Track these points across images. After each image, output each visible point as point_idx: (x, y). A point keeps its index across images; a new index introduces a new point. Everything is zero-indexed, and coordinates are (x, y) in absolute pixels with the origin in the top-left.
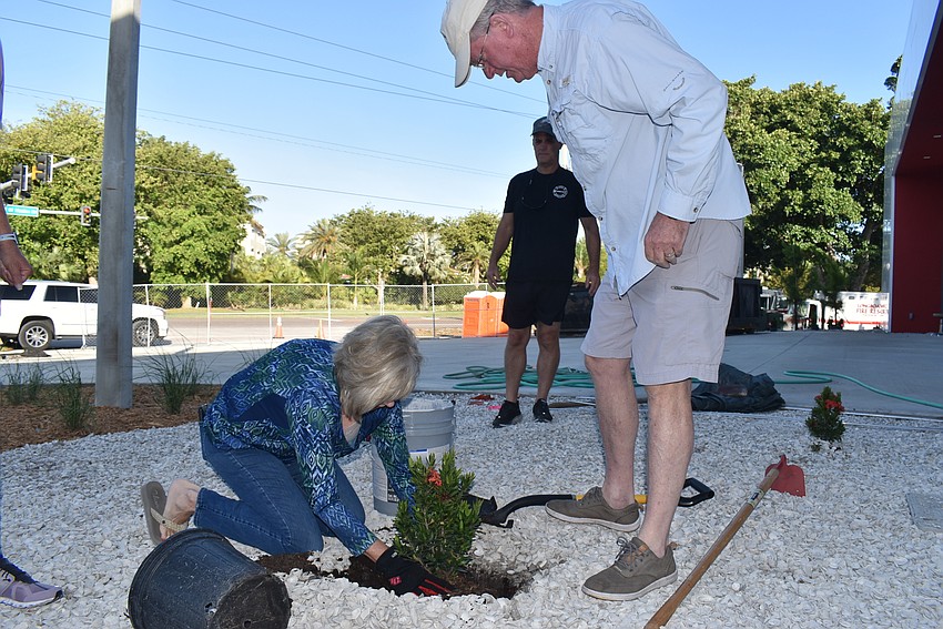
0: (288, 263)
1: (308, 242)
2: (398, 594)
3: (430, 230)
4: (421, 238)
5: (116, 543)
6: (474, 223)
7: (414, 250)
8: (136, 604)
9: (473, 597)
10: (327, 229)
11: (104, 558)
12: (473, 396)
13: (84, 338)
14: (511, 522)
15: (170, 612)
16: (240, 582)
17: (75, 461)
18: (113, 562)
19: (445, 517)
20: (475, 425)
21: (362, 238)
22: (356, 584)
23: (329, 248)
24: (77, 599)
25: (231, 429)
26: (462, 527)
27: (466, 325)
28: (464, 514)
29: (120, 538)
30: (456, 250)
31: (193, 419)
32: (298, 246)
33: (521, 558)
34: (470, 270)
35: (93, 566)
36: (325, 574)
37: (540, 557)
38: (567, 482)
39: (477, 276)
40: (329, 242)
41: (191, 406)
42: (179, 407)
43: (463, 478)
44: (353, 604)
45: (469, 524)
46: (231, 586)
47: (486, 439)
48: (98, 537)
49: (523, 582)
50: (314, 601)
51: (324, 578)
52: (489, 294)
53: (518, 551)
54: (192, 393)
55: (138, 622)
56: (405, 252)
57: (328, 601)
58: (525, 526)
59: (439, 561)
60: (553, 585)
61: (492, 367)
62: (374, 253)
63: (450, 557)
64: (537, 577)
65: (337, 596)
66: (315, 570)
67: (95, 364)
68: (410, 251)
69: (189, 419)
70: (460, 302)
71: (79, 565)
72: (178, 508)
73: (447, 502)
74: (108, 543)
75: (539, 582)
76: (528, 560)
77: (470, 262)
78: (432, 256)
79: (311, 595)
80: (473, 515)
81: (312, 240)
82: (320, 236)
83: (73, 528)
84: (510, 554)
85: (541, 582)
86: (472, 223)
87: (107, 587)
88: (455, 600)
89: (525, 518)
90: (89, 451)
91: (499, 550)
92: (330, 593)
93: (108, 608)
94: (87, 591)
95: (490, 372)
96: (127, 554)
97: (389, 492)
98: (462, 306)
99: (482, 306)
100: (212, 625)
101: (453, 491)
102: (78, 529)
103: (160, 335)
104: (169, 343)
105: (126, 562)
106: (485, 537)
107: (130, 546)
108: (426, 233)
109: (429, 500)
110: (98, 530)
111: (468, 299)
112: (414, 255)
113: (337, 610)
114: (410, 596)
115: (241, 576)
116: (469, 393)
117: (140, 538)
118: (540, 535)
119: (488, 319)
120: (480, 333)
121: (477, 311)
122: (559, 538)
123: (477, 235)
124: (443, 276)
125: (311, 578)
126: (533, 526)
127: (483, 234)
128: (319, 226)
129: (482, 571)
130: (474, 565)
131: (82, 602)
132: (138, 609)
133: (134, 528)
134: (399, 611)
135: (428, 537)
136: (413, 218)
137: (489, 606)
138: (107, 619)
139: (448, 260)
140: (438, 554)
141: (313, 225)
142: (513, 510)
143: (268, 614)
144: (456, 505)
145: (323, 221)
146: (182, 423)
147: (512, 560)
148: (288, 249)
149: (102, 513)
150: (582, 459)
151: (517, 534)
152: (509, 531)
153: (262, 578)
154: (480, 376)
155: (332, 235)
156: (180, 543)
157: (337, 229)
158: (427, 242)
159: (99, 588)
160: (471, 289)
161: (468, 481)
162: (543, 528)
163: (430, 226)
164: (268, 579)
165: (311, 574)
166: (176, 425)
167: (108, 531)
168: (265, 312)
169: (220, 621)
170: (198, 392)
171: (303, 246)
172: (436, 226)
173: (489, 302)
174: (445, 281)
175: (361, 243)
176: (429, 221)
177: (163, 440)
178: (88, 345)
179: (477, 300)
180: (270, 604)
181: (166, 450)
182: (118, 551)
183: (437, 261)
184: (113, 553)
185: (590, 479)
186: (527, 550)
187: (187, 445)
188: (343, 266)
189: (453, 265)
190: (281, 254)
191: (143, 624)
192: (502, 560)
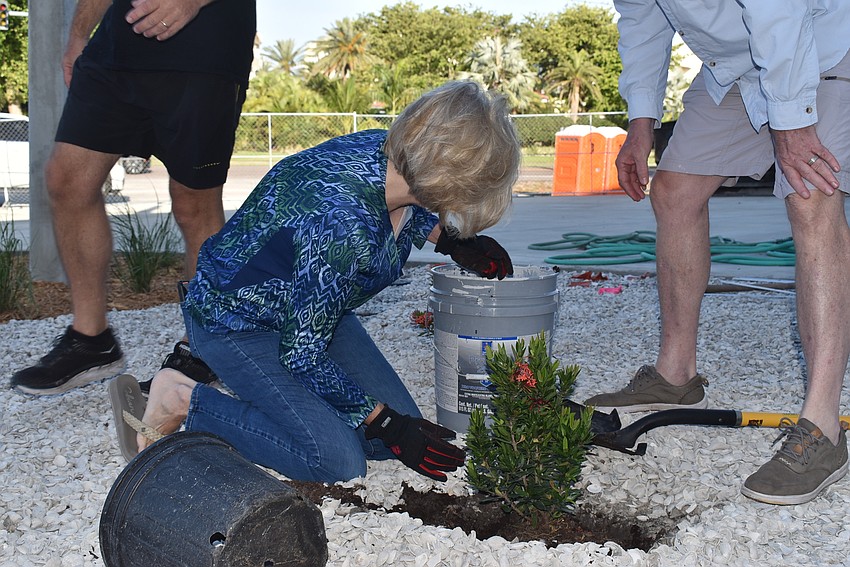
0: (295, 84)
1: (322, 54)
2: (481, 537)
3: (506, 35)
4: (489, 46)
5: (72, 460)
6: (572, 23)
7: (480, 64)
8: (111, 534)
9: (592, 546)
10: (351, 33)
11: (57, 480)
12: (575, 273)
13: (6, 191)
14: (642, 449)
15: (159, 545)
16: (260, 504)
17: (8, 352)
18: (70, 485)
19: (540, 432)
20: (580, 315)
21: (402, 48)
22: (419, 521)
23: (355, 62)
24: (22, 533)
25: (227, 303)
26: (565, 447)
27: (558, 177)
28: (568, 428)
29: (77, 453)
30: (545, 65)
31: (170, 299)
32: (308, 60)
33: (658, 499)
34: (566, 96)
35: (43, 490)
36: (373, 507)
37: (687, 498)
38: (726, 396)
39: (575, 105)
40: (355, 52)
41: (165, 281)
42: (149, 283)
43: (561, 374)
44: (415, 547)
45: (577, 441)
46: (247, 509)
47: (597, 333)
48: (47, 452)
49: (662, 532)
50: (358, 542)
51: (372, 512)
52: (595, 130)
53: (653, 489)
54: (166, 265)
55: (114, 559)
56: (467, 68)
57: (379, 543)
58: (663, 453)
59: (534, 496)
60: (711, 535)
61: (601, 234)
62: (418, 70)
63: (549, 489)
64: (683, 525)
65: (392, 536)
66: (358, 501)
67: (28, 225)
68: (474, 66)
69: (164, 299)
70: (549, 143)
71: (23, 487)
72: (165, 411)
73: (540, 410)
74: (61, 460)
75: (689, 533)
76: (668, 501)
77: (564, 83)
78: (507, 74)
79: (354, 534)
80: (581, 428)
81: (327, 50)
82: (341, 43)
83: (10, 439)
84: (642, 493)
85: (693, 531)
86: (568, 22)
87: (63, 518)
88: (566, 548)
89: (663, 442)
90: (25, 340)
91: (625, 486)
92: (383, 531)
93: (66, 544)
94: (36, 522)
95: (598, 240)
96: (88, 475)
97: (460, 399)
98: (551, 150)
99: (584, 148)
100: (220, 564)
101: (547, 393)
102: (18, 441)
103: (113, 188)
104: (125, 200)
105: (89, 485)
106: (604, 467)
107: (92, 465)
108: (498, 40)
109: (517, 407)
110: (47, 442)
111: (563, 138)
112: (480, 72)
113: (393, 555)
114: (496, 541)
115: (260, 495)
116: (569, 270)
117: (106, 453)
118: (686, 467)
119: (592, 168)
120: (579, 189)
121: (574, 156)
122: (716, 472)
123: (576, 41)
124: (522, 104)
125: (353, 512)
126: (676, 453)
127: (585, 39)
128: (341, 30)
129: (599, 515)
130: (588, 505)
131: (30, 536)
132: (114, 541)
133: (97, 440)
134: (483, 559)
135: (517, 461)
136: (479, 16)
137: (617, 560)
138: (67, 559)
139: (531, 79)
140: (532, 487)
141: (330, 28)
142: (645, 430)
143: (298, 553)
144: (554, 415)
145: (346, 21)
146: (154, 305)
147: (645, 501)
148: (293, 64)
149: (50, 421)
150: (747, 364)
151: (652, 464)
152: (639, 460)
153: (289, 501)
154: (583, 247)
155: (359, 43)
156: (171, 449)
157: (364, 34)
158: (500, 52)
159: (52, 518)
160: (566, 123)
161: (569, 379)
162: (691, 458)
163: (504, 29)
164: (297, 503)
165: (353, 506)
166: (146, 307)
167: (60, 444)
168: (262, 156)
169: (231, 558)
170: (174, 263)
171: (315, 60)
172: (516, 28)
173: (593, 142)
174: (526, 111)
175: (401, 55)
176: (504, 21)
177: (128, 327)
178: (14, 201)
179: (576, 139)
180: (300, 539)
181: (134, 340)
182: (76, 471)
183: (515, 82)
184: (69, 473)
185: (761, 392)
186: (666, 488)
187: (163, 334)
188: (373, 89)
189: (538, 88)
190: (283, 72)
191: (121, 562)
192: (629, 500)
